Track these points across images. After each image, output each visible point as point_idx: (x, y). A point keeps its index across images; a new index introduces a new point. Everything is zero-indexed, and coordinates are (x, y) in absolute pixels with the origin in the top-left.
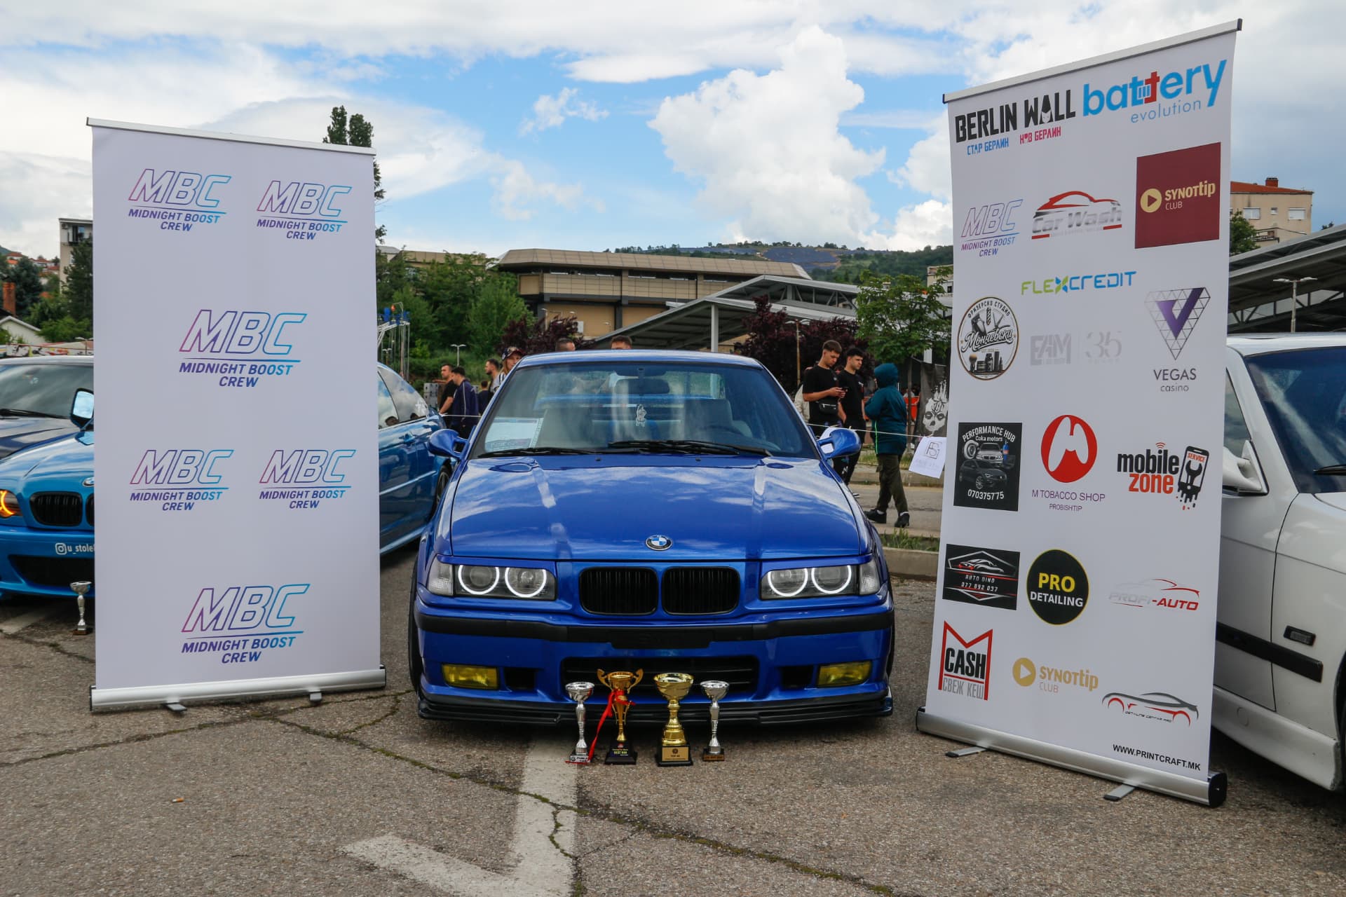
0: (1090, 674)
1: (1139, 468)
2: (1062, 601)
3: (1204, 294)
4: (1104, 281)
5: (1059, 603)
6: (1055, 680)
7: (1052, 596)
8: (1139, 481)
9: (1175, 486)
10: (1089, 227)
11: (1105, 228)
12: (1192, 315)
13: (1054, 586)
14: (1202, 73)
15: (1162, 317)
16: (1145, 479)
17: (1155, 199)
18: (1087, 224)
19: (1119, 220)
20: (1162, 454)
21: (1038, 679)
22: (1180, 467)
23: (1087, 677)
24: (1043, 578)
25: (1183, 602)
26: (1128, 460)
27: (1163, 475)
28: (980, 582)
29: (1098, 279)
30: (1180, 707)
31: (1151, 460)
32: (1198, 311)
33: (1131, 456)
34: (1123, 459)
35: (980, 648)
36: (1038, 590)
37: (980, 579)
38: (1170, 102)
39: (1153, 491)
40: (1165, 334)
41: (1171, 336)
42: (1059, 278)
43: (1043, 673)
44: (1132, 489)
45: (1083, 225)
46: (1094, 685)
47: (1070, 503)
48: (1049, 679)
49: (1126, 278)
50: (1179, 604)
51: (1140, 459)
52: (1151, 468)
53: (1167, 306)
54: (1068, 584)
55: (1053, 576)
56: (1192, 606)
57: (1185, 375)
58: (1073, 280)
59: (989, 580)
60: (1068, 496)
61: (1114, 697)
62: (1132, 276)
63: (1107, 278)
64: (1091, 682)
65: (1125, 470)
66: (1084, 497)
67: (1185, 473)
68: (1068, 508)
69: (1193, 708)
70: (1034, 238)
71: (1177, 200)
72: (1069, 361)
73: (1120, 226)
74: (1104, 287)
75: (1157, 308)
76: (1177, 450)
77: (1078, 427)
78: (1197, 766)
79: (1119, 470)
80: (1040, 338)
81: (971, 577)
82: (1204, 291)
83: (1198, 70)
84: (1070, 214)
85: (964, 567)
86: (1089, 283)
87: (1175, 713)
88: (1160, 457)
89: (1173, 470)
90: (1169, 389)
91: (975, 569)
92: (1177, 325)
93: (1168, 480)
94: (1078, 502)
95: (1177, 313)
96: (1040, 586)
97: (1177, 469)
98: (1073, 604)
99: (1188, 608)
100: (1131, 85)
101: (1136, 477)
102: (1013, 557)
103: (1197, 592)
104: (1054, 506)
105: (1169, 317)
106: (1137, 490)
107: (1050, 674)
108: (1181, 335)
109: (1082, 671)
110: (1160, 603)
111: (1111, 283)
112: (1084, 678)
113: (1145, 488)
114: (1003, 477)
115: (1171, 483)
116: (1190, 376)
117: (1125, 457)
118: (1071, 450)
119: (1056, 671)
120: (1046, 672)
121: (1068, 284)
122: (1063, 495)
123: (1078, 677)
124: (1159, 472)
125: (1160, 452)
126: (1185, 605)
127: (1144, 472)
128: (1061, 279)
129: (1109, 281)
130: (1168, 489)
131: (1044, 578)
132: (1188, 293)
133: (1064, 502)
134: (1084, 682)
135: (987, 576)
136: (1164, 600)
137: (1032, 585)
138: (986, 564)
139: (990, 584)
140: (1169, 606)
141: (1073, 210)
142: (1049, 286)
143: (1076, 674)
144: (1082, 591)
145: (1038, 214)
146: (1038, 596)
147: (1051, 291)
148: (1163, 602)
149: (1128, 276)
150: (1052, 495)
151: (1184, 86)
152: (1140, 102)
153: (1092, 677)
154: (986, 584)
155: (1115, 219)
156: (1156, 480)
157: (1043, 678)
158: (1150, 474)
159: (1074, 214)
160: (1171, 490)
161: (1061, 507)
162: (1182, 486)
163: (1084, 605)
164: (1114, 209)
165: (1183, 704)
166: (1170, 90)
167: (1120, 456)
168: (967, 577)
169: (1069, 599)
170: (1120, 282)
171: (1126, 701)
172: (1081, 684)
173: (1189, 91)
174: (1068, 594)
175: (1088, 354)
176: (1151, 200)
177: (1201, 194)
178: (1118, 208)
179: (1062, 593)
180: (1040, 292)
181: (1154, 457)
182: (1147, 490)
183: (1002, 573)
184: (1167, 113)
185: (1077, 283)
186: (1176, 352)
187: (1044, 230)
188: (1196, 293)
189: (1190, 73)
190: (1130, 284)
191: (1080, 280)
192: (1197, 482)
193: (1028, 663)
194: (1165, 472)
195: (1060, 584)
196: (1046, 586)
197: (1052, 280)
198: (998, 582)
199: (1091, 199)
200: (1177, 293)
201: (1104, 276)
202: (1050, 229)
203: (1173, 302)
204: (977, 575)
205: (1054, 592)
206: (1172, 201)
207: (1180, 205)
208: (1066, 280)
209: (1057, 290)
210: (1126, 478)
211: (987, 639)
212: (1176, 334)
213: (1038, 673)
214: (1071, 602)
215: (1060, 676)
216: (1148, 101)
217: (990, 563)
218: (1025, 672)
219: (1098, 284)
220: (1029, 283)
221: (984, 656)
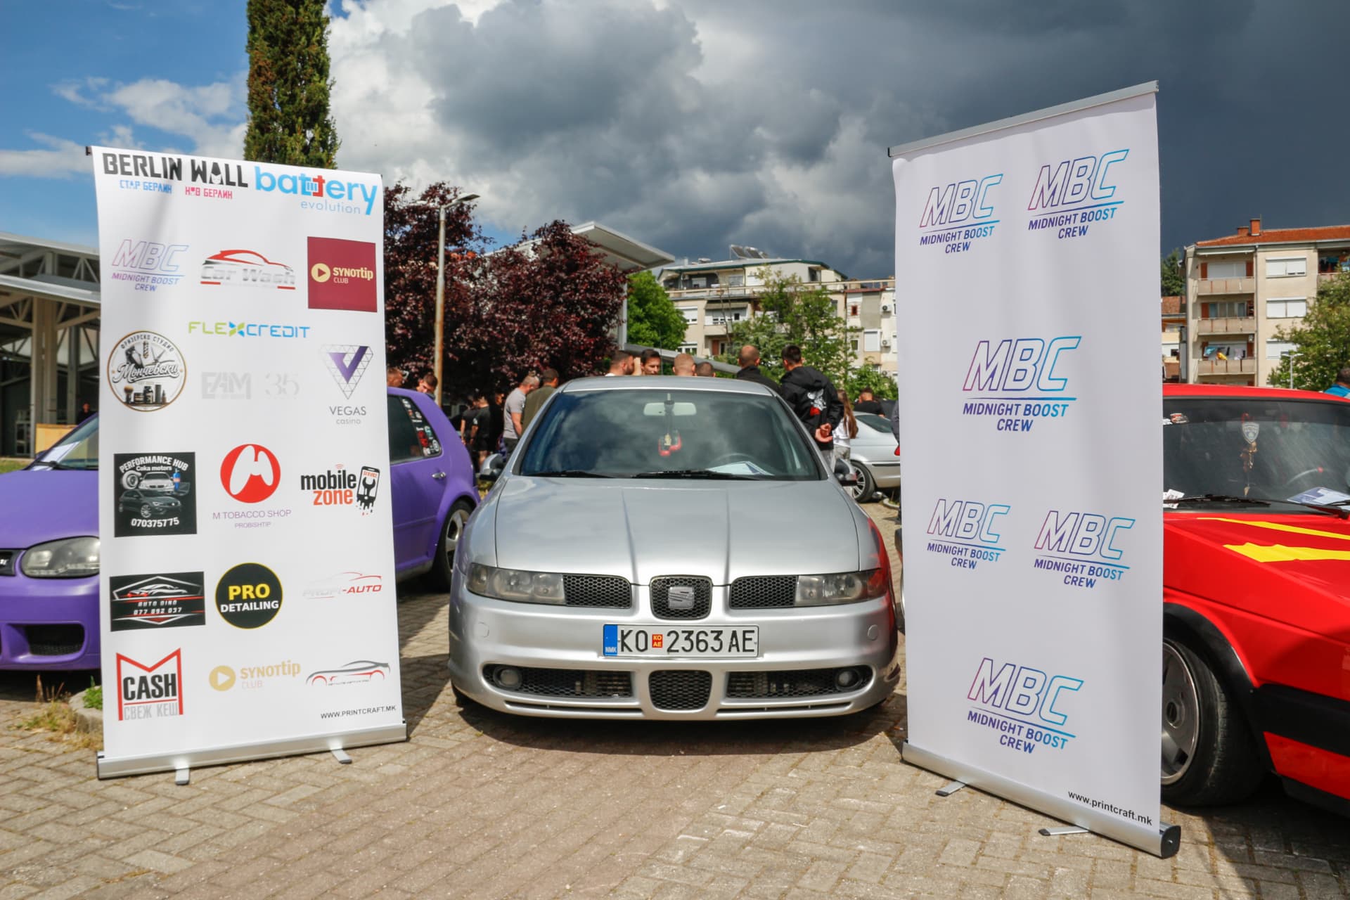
0: (291, 664)
1: (322, 486)
2: (258, 606)
3: (368, 351)
4: (280, 332)
5: (256, 608)
6: (258, 676)
7: (246, 604)
8: (322, 497)
9: (355, 497)
10: (263, 283)
11: (279, 287)
12: (360, 366)
13: (248, 595)
14: (360, 188)
15: (334, 365)
16: (328, 494)
17: (324, 273)
18: (262, 281)
19: (293, 283)
20: (341, 474)
21: (239, 681)
22: (357, 482)
23: (289, 666)
24: (233, 591)
25: (369, 587)
26: (311, 480)
27: (343, 490)
28: (158, 606)
29: (274, 329)
30: (377, 666)
31: (332, 479)
32: (365, 364)
33: (313, 477)
34: (306, 480)
35: (169, 668)
36: (228, 602)
37: (159, 603)
38: (336, 201)
39: (335, 503)
40: (338, 378)
41: (343, 380)
42: (234, 323)
43: (245, 673)
44: (316, 503)
45: (258, 281)
46: (296, 671)
47: (259, 520)
48: (252, 677)
49: (301, 332)
50: (366, 589)
51: (322, 479)
52: (332, 485)
53: (339, 358)
54: (263, 591)
55: (245, 587)
56: (377, 588)
57: (357, 411)
58: (250, 328)
59: (170, 603)
60: (256, 514)
61: (318, 675)
62: (307, 330)
63: (282, 329)
64: (294, 669)
65: (309, 488)
66: (272, 514)
67: (362, 487)
68: (257, 525)
69: (385, 665)
70: (203, 283)
71: (343, 277)
72: (249, 396)
73: (293, 288)
74: (279, 336)
75: (329, 358)
76: (353, 469)
77: (262, 454)
78: (393, 708)
79: (303, 488)
80: (212, 374)
81: (145, 604)
82: (368, 349)
83: (356, 185)
84: (245, 270)
85: (134, 595)
86: (266, 331)
87: (371, 674)
88: (340, 476)
89: (352, 485)
90: (343, 422)
91: (151, 595)
92: (349, 372)
93: (348, 493)
94: (266, 519)
95: (347, 361)
96: (231, 598)
97: (355, 485)
98: (269, 607)
99: (374, 590)
100: (300, 178)
101: (320, 493)
102: (197, 578)
103: (380, 577)
104: (239, 525)
105: (341, 365)
106: (321, 504)
107: (252, 672)
108: (352, 380)
109: (283, 663)
110: (350, 591)
111: (286, 334)
112: (286, 668)
113: (328, 501)
114: (176, 504)
115: (351, 495)
116: (361, 411)
117: (308, 478)
118: (256, 474)
119: (259, 669)
120: (248, 672)
121: (244, 330)
122: (249, 515)
123: (281, 669)
124: (340, 487)
125: (339, 472)
126: (371, 589)
127: (327, 489)
128: (237, 324)
129: (284, 332)
130: (348, 499)
131: (235, 590)
132: (356, 349)
133: (252, 520)
134: (286, 671)
135: (168, 599)
136: (353, 588)
137: (222, 597)
138: (165, 588)
139: (172, 606)
140: (358, 591)
141: (249, 267)
142: (220, 328)
143: (277, 667)
144: (276, 594)
145: (207, 262)
146: (231, 608)
147: (225, 333)
148: (352, 590)
149: (302, 330)
150: (236, 515)
151: (346, 193)
152: (309, 194)
153: (294, 665)
154: (167, 607)
155: (289, 282)
156: (338, 495)
157: (244, 678)
158: (332, 490)
159: (249, 271)
160: (351, 501)
161: (249, 525)
162: (360, 497)
163: (280, 606)
164: (288, 273)
165: (377, 665)
166: (335, 193)
167: (303, 478)
168: (140, 604)
169: (265, 603)
170: (294, 333)
171: (328, 676)
172: (284, 674)
173: (350, 198)
174: (263, 600)
175: (268, 392)
176: (321, 273)
177: (362, 277)
178: (291, 273)
179: (258, 600)
180: (211, 333)
181: (334, 476)
182: (330, 502)
183: (185, 594)
184: (332, 208)
185: (252, 330)
186: (348, 394)
187: (215, 278)
188: (362, 350)
189: (351, 187)
190: (305, 336)
191: (257, 327)
192: (372, 494)
193: (226, 670)
194: (345, 487)
195: (254, 592)
196: (238, 599)
197: (224, 324)
198: (180, 603)
199: (266, 261)
200: (347, 348)
201: (279, 327)
202: (222, 278)
203: (343, 355)
204: (153, 600)
205: (249, 600)
206: (339, 276)
207: (346, 281)
208: (242, 325)
209: (232, 333)
210: (310, 494)
211: (175, 658)
212: (348, 379)
213: (238, 674)
214: (267, 605)
215: (261, 672)
216: (315, 194)
217: (168, 586)
218: (222, 678)
219: (274, 333)
220: (199, 323)
221: (173, 676)
